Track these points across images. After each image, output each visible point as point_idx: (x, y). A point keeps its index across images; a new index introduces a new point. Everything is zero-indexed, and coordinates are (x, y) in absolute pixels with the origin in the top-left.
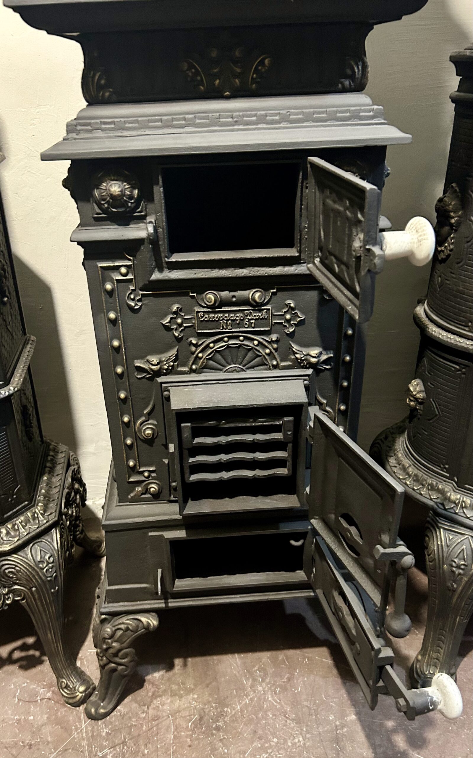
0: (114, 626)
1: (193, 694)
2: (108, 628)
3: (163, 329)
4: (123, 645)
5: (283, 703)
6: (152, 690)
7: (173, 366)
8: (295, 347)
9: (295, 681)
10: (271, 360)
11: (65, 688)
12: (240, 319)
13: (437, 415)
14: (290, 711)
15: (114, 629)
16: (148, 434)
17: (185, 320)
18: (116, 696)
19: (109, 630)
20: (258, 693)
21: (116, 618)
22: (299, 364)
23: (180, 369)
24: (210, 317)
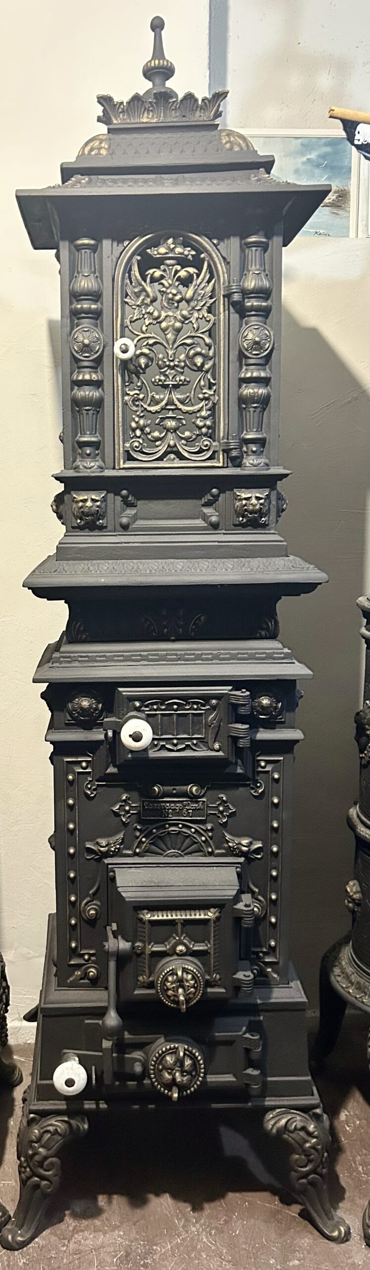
0: (42, 1128)
1: (119, 1231)
2: (36, 1129)
3: (113, 815)
4: (50, 1152)
5: (219, 1245)
6: (74, 1224)
7: (119, 849)
8: (228, 837)
9: (233, 1224)
10: (207, 847)
12: (180, 809)
14: (226, 1253)
15: (42, 1131)
16: (92, 914)
17: (132, 808)
18: (35, 1223)
19: (36, 1131)
20: (191, 1233)
21: (43, 1119)
22: (232, 852)
23: (126, 852)
24: (154, 806)
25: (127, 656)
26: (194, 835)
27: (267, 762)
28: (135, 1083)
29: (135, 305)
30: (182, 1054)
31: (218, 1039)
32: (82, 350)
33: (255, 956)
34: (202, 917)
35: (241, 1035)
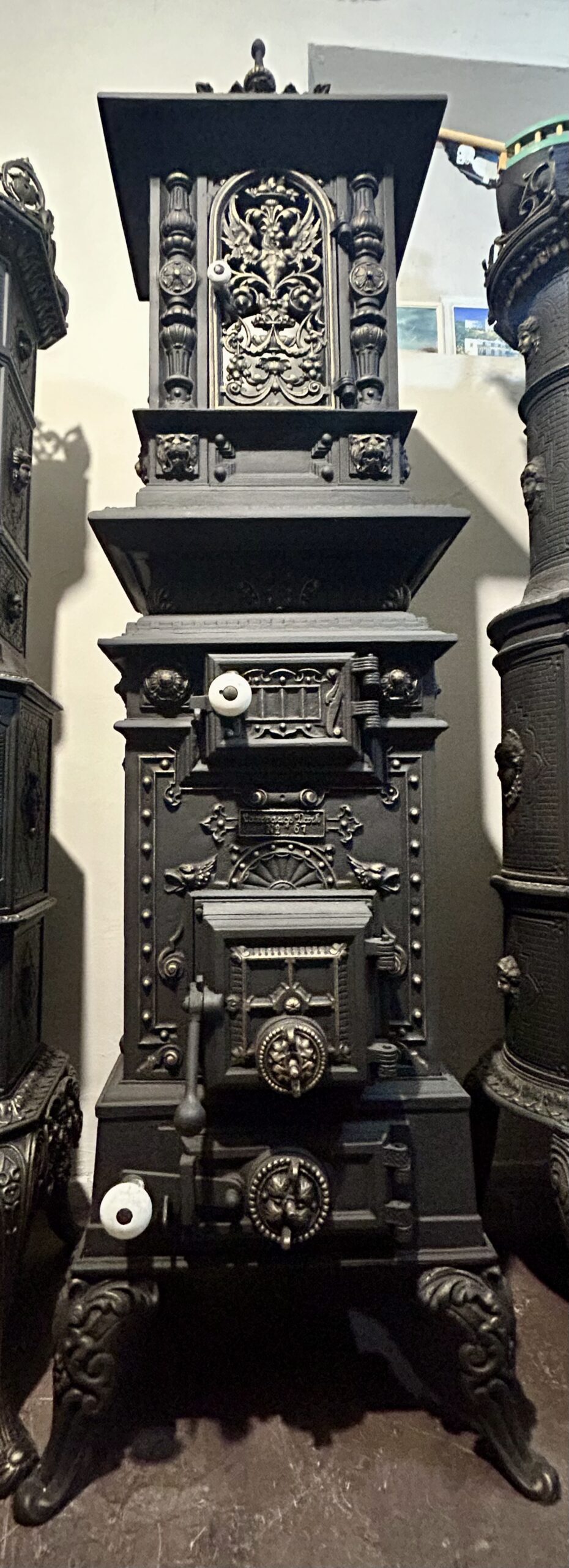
0: (88, 1302)
1: (203, 1485)
2: (81, 1303)
4: (101, 1342)
5: (357, 1511)
6: (135, 1472)
7: (209, 877)
8: (354, 861)
9: (378, 1470)
10: (326, 876)
12: (290, 824)
13: (537, 994)
14: (370, 1527)
15: (88, 1307)
16: (171, 969)
17: (227, 821)
18: (70, 1472)
19: (80, 1307)
20: (313, 1488)
21: (94, 1285)
22: (359, 882)
23: (218, 881)
24: (256, 820)
26: (309, 859)
27: (403, 761)
28: (228, 1224)
30: (295, 1171)
31: (347, 1151)
32: (172, 281)
33: (394, 1033)
34: (323, 955)
35: (380, 1146)
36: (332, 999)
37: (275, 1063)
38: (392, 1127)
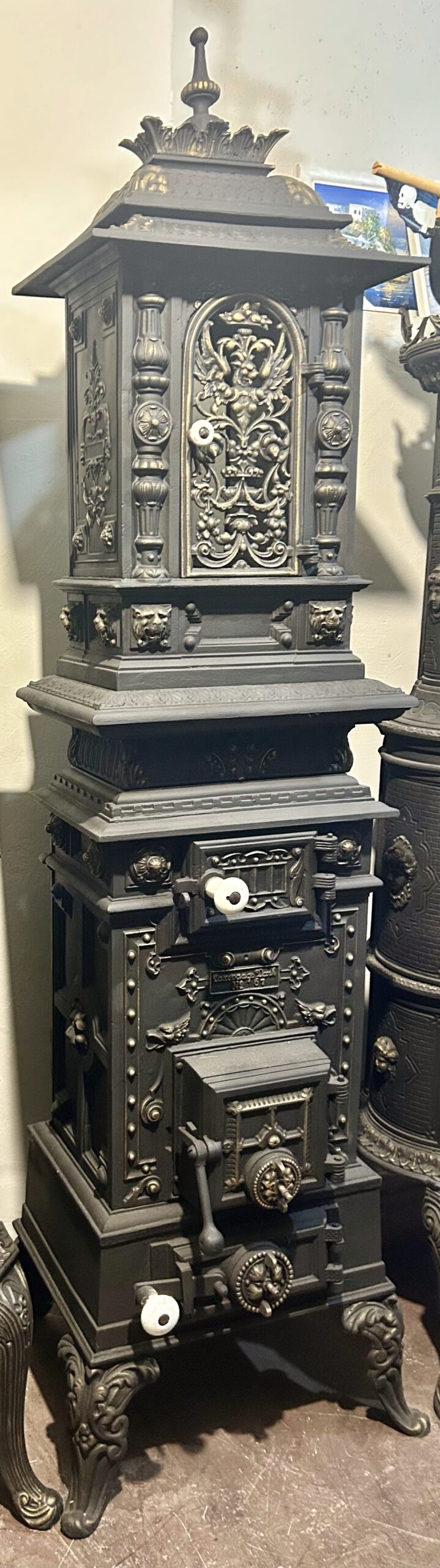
0: (107, 1383)
1: (191, 1484)
2: (101, 1386)
3: (178, 994)
4: (119, 1410)
5: (304, 1471)
6: (136, 1490)
7: (185, 1033)
8: (302, 1004)
10: (279, 1019)
11: (28, 1505)
12: (252, 979)
13: (415, 1074)
14: (316, 1477)
15: (108, 1386)
16: (155, 1115)
17: (199, 983)
19: (102, 1388)
20: (269, 1466)
21: (107, 1372)
22: (305, 1021)
23: (191, 1036)
24: (224, 978)
25: (198, 803)
27: (342, 914)
28: (214, 1306)
29: (205, 380)
31: (300, 1237)
32: (149, 432)
34: (296, 1099)
35: (323, 1228)
36: (302, 1132)
37: (266, 1189)
38: (327, 1211)
